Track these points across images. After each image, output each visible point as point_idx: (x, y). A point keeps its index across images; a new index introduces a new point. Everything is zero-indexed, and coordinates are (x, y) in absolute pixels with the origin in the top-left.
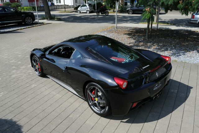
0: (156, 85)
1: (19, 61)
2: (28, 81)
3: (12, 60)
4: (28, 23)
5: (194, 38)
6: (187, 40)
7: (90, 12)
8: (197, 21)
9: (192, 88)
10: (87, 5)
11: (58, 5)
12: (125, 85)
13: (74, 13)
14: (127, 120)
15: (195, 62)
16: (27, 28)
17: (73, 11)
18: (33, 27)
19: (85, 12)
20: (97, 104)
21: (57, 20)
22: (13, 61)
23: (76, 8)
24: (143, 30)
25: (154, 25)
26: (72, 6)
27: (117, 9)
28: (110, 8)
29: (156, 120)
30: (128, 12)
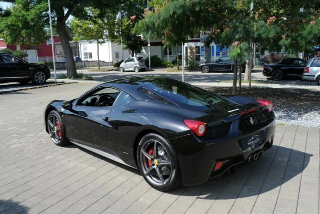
0: (252, 139)
1: (23, 128)
2: (38, 152)
3: (11, 127)
4: (38, 81)
5: (311, 97)
6: (299, 99)
7: (140, 70)
8: (314, 76)
9: (312, 155)
10: (135, 58)
11: (87, 61)
12: (201, 130)
13: (113, 72)
14: (208, 196)
15: (314, 125)
16: (36, 88)
17: (112, 69)
18: (47, 86)
19: (132, 69)
20: (157, 170)
21: (85, 80)
22: (13, 128)
23: (118, 65)
24: (228, 89)
25: (245, 84)
26: (111, 64)
27: (185, 66)
28: (172, 65)
29: (256, 195)
30: (201, 69)
